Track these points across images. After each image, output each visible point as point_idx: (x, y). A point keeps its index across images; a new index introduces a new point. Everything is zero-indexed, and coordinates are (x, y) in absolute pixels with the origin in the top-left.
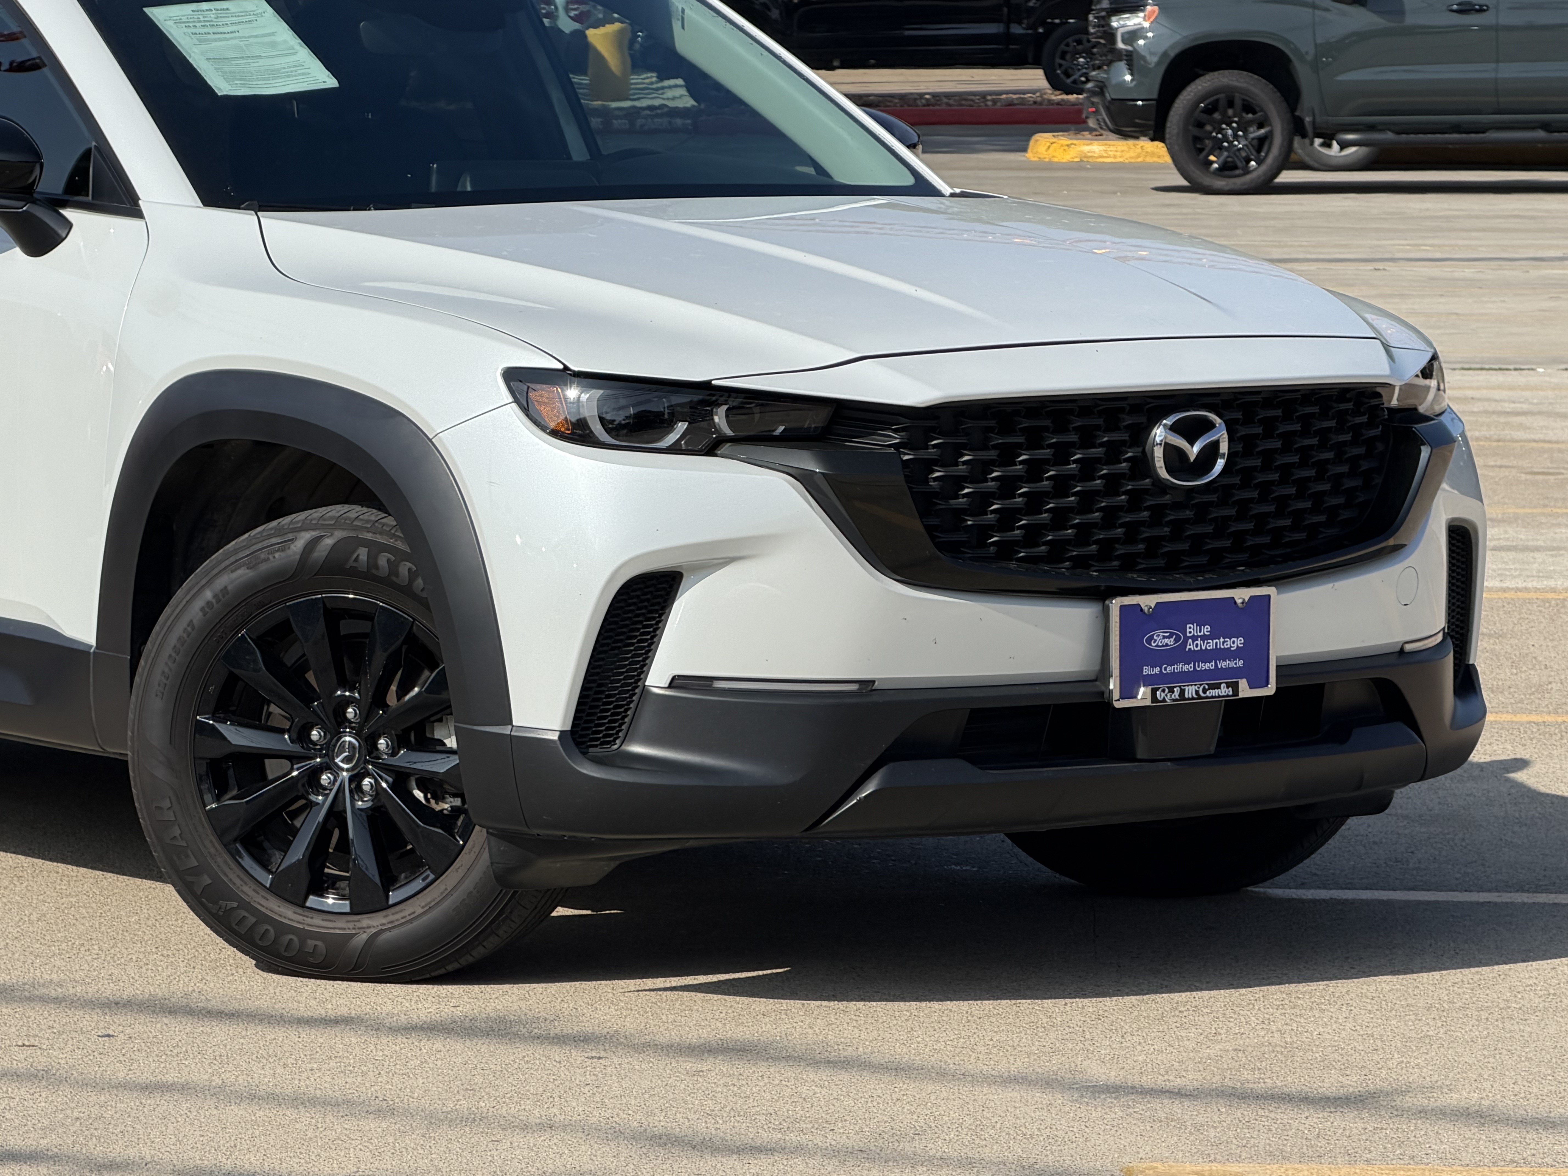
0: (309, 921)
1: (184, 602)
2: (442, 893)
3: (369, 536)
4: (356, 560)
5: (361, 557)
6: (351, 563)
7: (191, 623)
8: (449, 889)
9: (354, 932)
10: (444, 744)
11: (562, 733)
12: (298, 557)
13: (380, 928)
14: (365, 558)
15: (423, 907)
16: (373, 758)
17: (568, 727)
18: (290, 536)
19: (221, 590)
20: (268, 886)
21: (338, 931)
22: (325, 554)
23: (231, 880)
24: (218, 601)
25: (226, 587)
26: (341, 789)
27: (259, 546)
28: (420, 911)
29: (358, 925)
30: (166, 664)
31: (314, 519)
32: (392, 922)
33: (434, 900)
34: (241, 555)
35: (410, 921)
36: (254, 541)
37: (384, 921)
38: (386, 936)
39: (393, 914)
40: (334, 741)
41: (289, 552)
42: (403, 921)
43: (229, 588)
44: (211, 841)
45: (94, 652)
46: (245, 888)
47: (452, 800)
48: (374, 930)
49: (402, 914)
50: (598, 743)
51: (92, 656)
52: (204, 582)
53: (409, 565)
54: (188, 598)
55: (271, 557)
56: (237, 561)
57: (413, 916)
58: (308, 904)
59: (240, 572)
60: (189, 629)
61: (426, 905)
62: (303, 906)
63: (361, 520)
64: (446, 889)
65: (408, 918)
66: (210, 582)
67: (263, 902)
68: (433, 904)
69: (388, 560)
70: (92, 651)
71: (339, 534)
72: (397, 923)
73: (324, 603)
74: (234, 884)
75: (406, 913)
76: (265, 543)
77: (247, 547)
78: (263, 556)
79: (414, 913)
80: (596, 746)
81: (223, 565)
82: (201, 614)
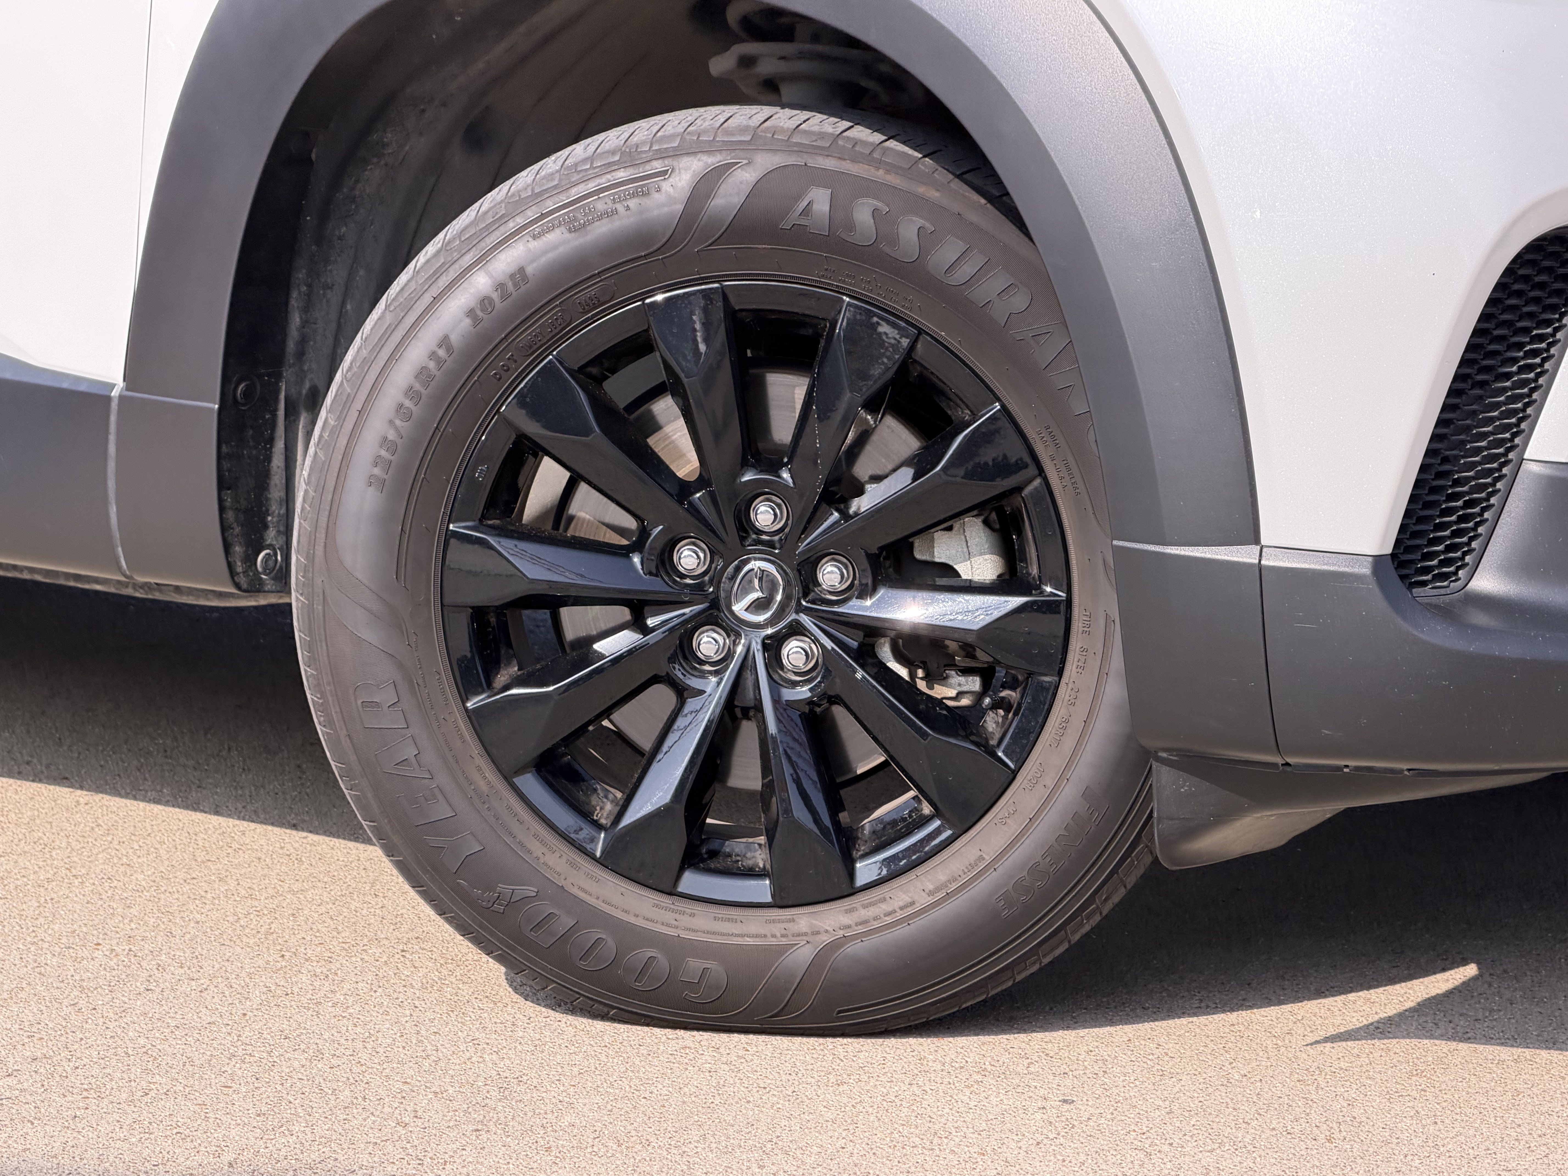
0: (685, 921)
1: (427, 299)
2: (973, 866)
3: (829, 164)
4: (806, 211)
5: (815, 207)
6: (794, 217)
7: (444, 342)
8: (988, 859)
9: (784, 941)
10: (957, 574)
11: (1378, 559)
12: (680, 207)
13: (841, 933)
14: (826, 208)
15: (931, 893)
16: (813, 602)
17: (1388, 550)
18: (657, 166)
19: (512, 276)
20: (598, 854)
21: (750, 941)
22: (737, 200)
23: (521, 844)
24: (505, 296)
25: (521, 270)
26: (747, 663)
27: (591, 186)
28: (924, 900)
29: (794, 928)
30: (391, 422)
31: (705, 131)
32: (865, 922)
33: (955, 880)
34: (550, 205)
35: (907, 919)
36: (575, 177)
37: (846, 920)
38: (853, 949)
39: (865, 907)
40: (731, 569)
41: (657, 198)
42: (889, 920)
43: (530, 270)
44: (479, 769)
45: (121, 397)
46: (552, 859)
47: (962, 679)
48: (826, 939)
49: (884, 907)
50: (1429, 577)
51: (114, 405)
52: (468, 260)
53: (920, 222)
54: (434, 291)
55: (620, 207)
56: (543, 216)
57: (910, 911)
58: (682, 888)
59: (552, 237)
60: (442, 353)
61: (938, 889)
62: (671, 892)
63: (805, 132)
64: (981, 858)
65: (900, 915)
66: (482, 260)
67: (588, 885)
68: (954, 886)
69: (875, 212)
70: (115, 393)
71: (765, 162)
72: (876, 924)
73: (725, 297)
74: (529, 852)
75: (896, 904)
76: (603, 181)
77: (560, 189)
78: (600, 206)
79: (913, 903)
80: (1424, 584)
81: (512, 225)
82: (467, 322)
